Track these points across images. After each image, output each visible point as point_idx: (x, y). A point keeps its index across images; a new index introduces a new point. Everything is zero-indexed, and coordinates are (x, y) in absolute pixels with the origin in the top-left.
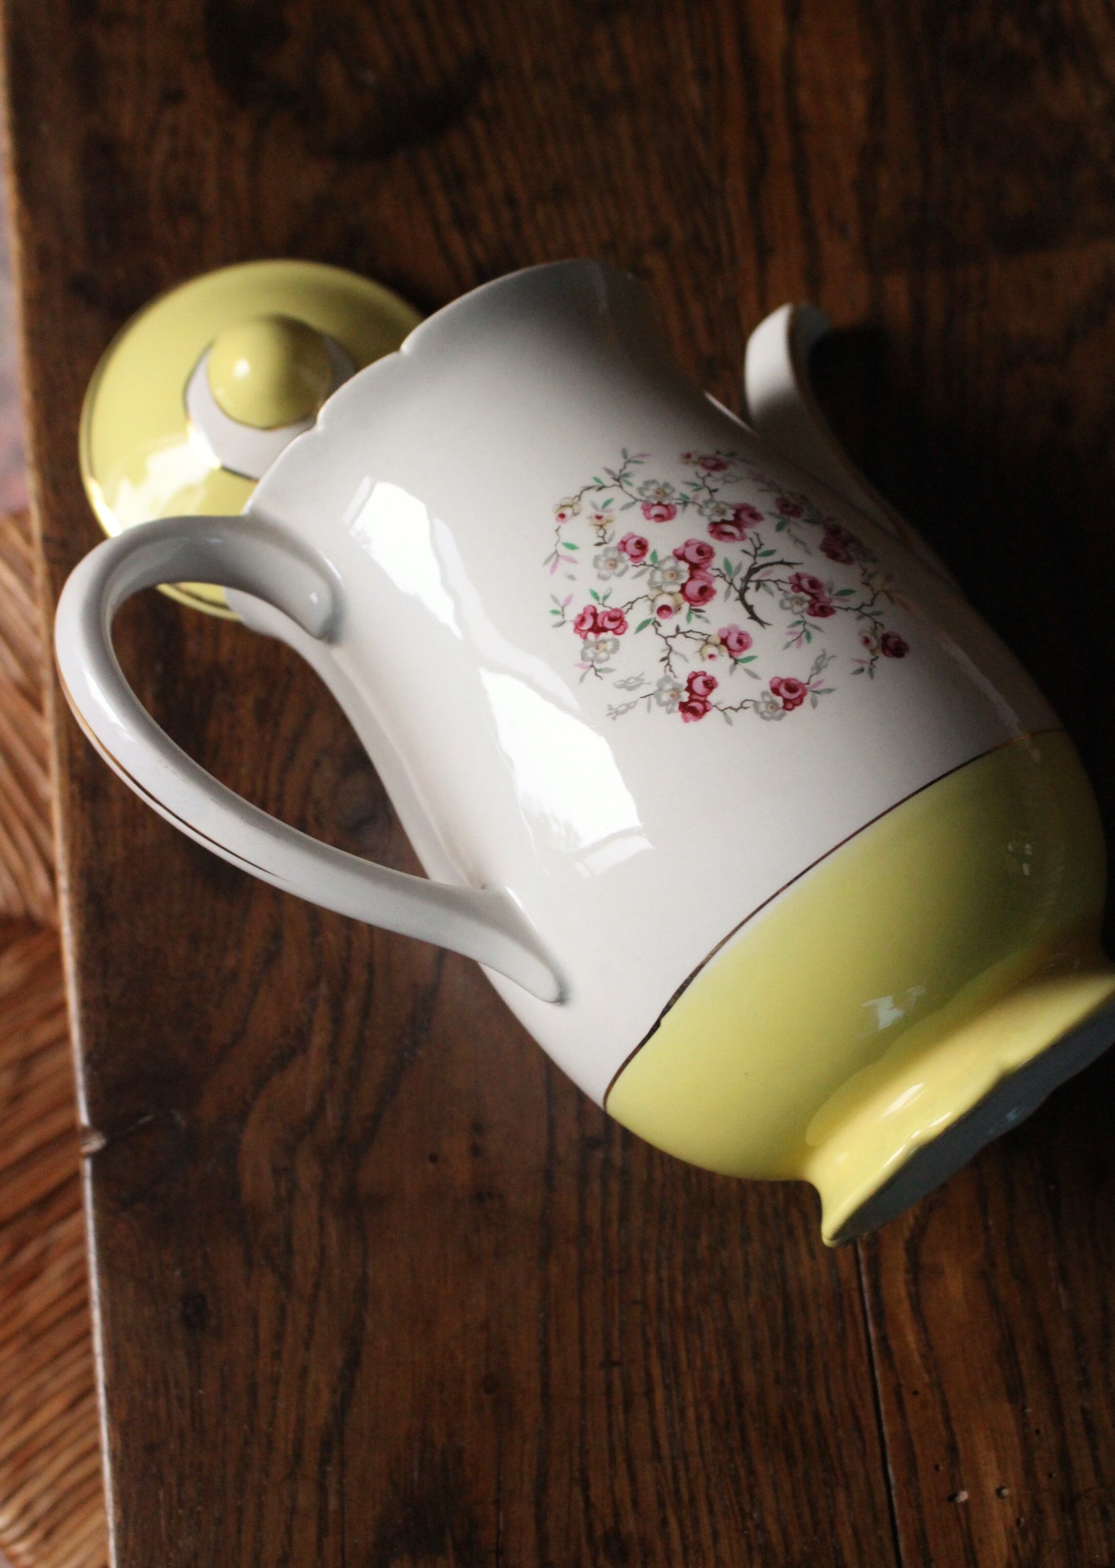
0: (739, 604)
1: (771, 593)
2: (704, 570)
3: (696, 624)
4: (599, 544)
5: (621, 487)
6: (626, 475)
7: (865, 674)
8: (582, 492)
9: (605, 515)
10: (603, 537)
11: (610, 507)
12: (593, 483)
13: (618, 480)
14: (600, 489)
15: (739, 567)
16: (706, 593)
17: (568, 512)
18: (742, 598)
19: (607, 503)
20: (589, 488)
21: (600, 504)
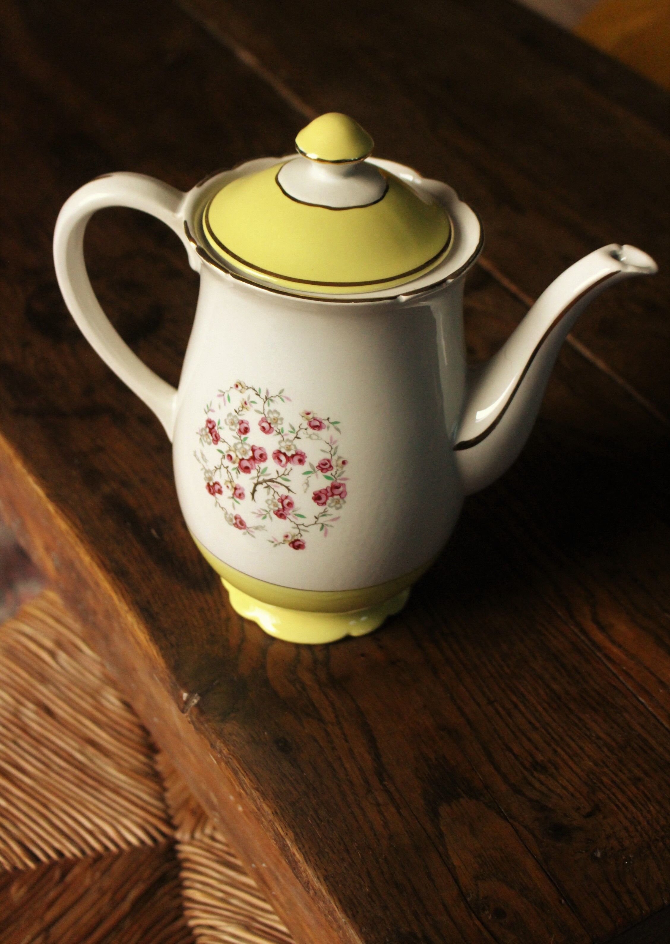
0: (253, 486)
1: (268, 494)
2: (255, 463)
3: (234, 473)
4: (236, 411)
5: (265, 402)
6: (272, 400)
7: (273, 544)
8: (250, 388)
9: (248, 405)
10: (239, 411)
11: (253, 404)
12: (257, 390)
13: (266, 399)
14: (257, 394)
15: (269, 475)
16: (247, 470)
17: (240, 387)
18: (256, 485)
19: (253, 402)
20: (254, 390)
21: (251, 400)
